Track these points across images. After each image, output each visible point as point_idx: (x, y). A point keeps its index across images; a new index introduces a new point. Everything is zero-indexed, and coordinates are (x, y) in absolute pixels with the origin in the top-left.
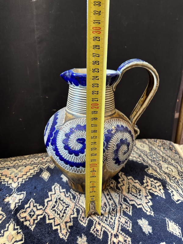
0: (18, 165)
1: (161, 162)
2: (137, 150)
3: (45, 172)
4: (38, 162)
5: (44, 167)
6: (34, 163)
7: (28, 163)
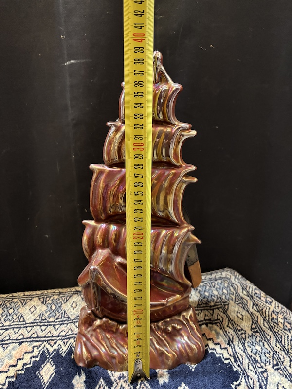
0: (9, 339)
1: (269, 367)
2: (228, 326)
3: (48, 364)
4: (43, 336)
5: (51, 350)
6: (38, 337)
7: (27, 335)
